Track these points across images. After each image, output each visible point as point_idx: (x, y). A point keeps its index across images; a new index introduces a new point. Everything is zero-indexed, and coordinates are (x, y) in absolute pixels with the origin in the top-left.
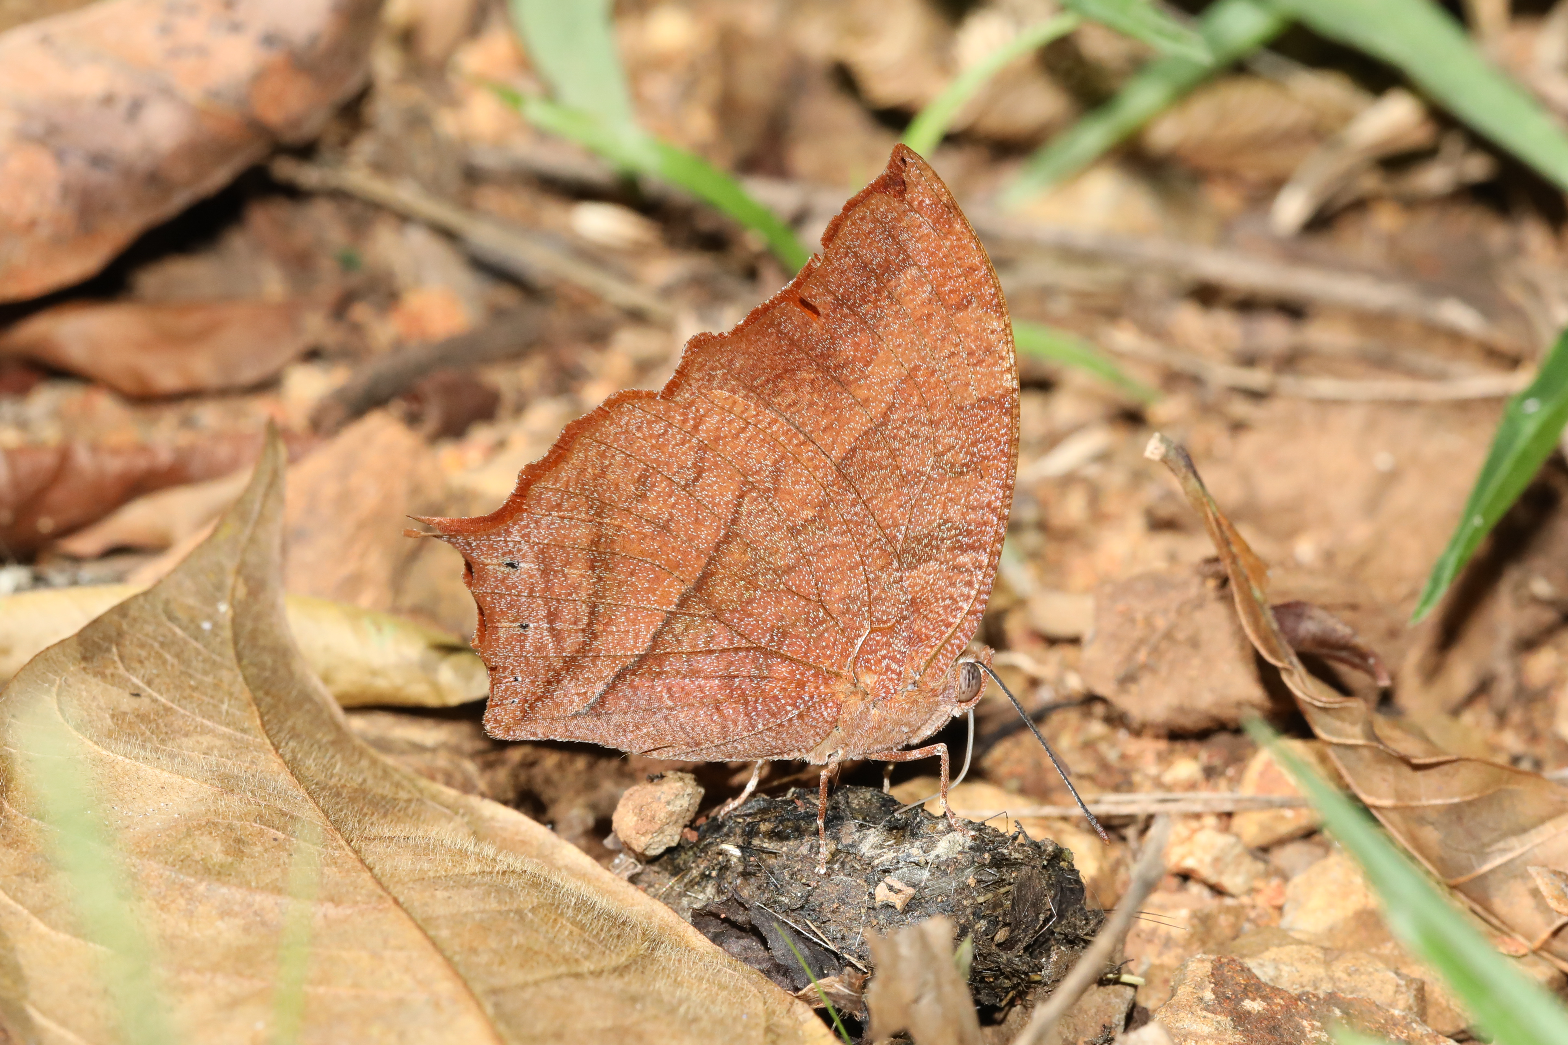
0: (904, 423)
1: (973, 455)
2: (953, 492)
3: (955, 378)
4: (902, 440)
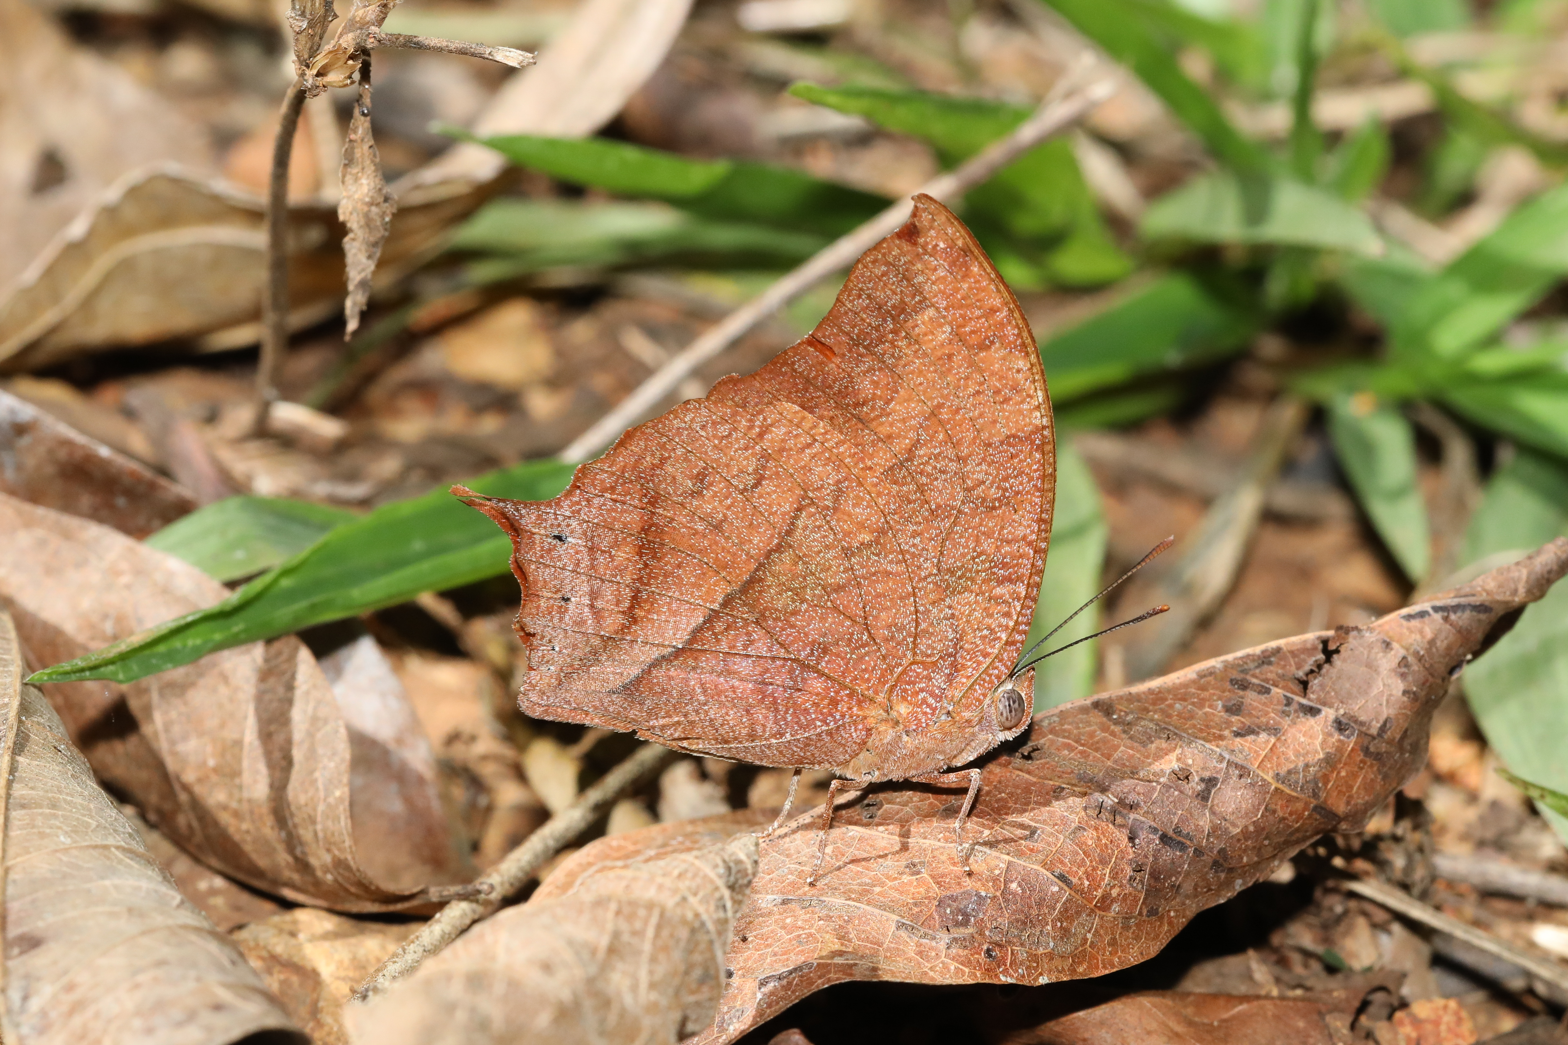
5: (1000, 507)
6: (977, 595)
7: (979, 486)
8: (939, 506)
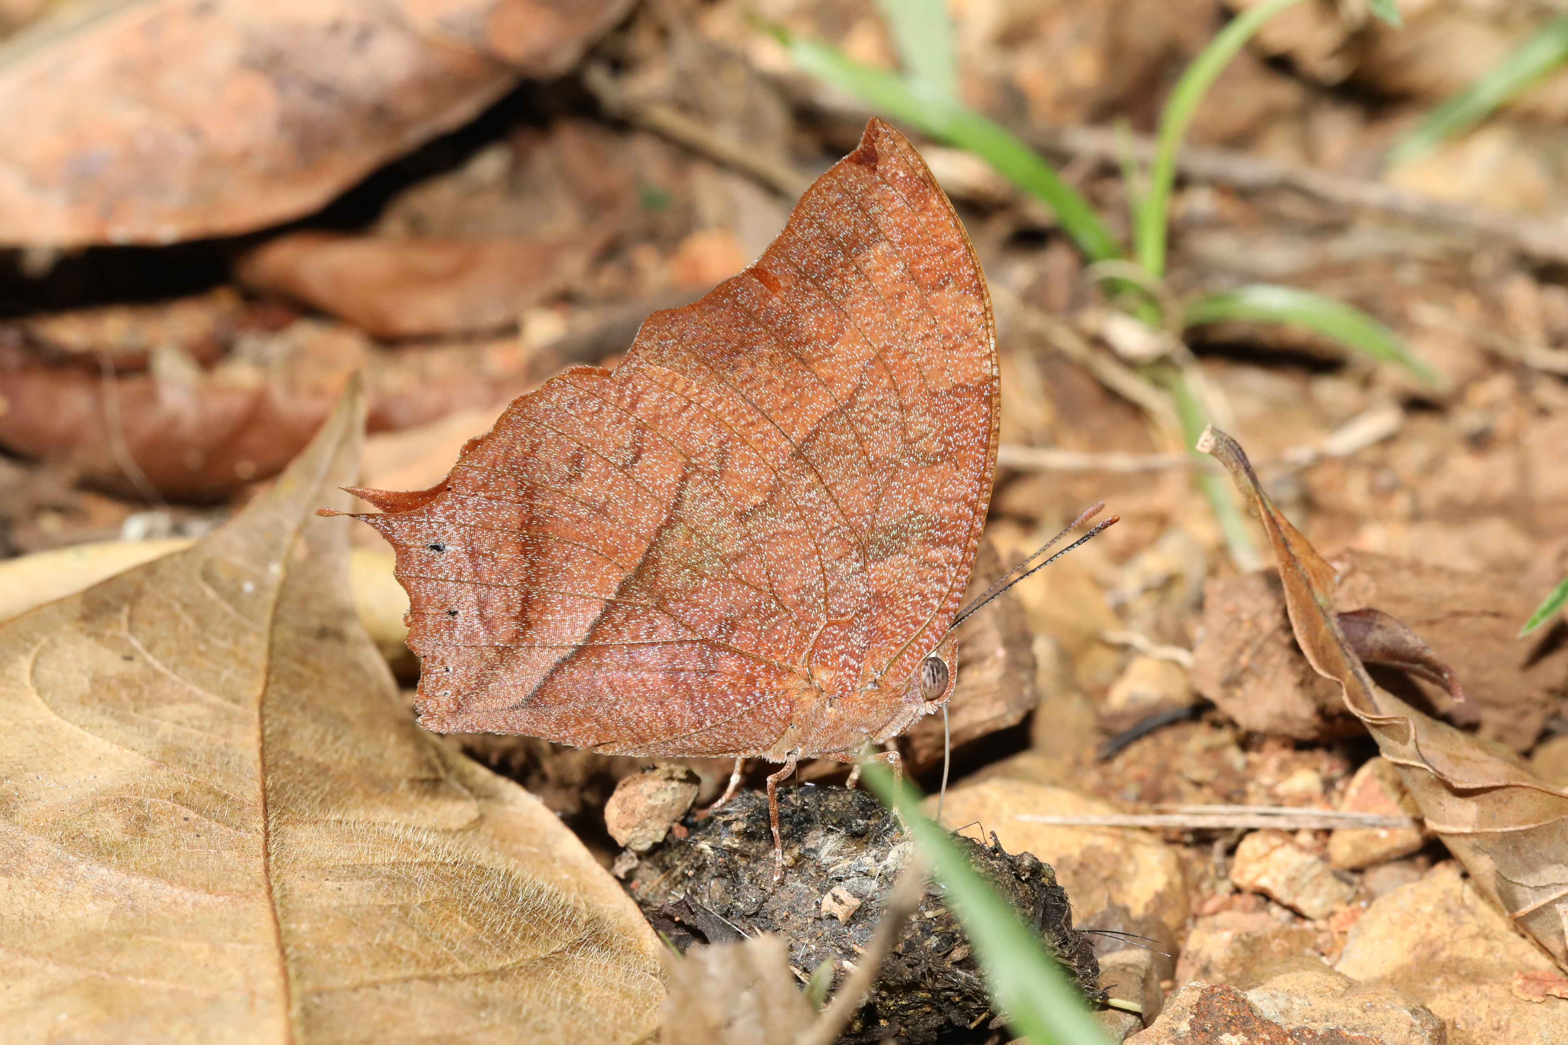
0: (872, 406)
1: (948, 444)
2: (926, 482)
3: (929, 362)
4: (869, 424)
5: (942, 461)
6: (911, 557)
7: (921, 438)
8: (877, 458)
